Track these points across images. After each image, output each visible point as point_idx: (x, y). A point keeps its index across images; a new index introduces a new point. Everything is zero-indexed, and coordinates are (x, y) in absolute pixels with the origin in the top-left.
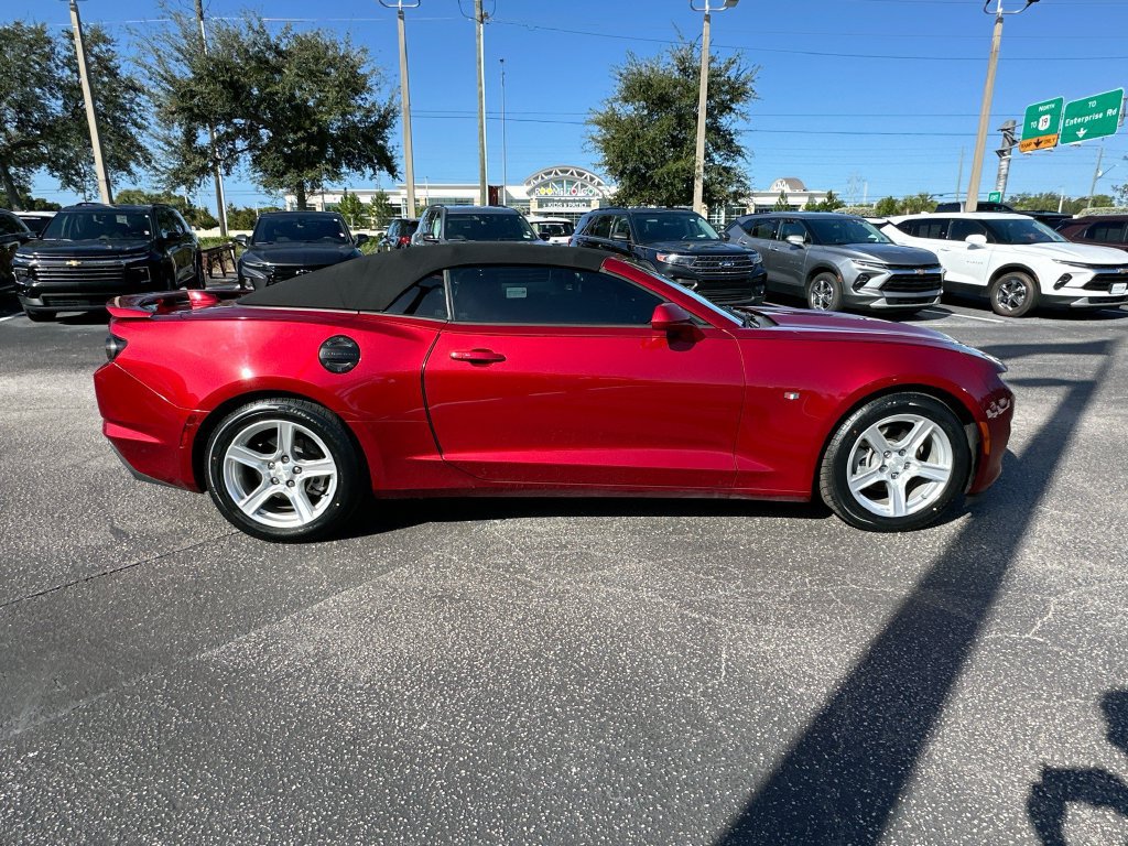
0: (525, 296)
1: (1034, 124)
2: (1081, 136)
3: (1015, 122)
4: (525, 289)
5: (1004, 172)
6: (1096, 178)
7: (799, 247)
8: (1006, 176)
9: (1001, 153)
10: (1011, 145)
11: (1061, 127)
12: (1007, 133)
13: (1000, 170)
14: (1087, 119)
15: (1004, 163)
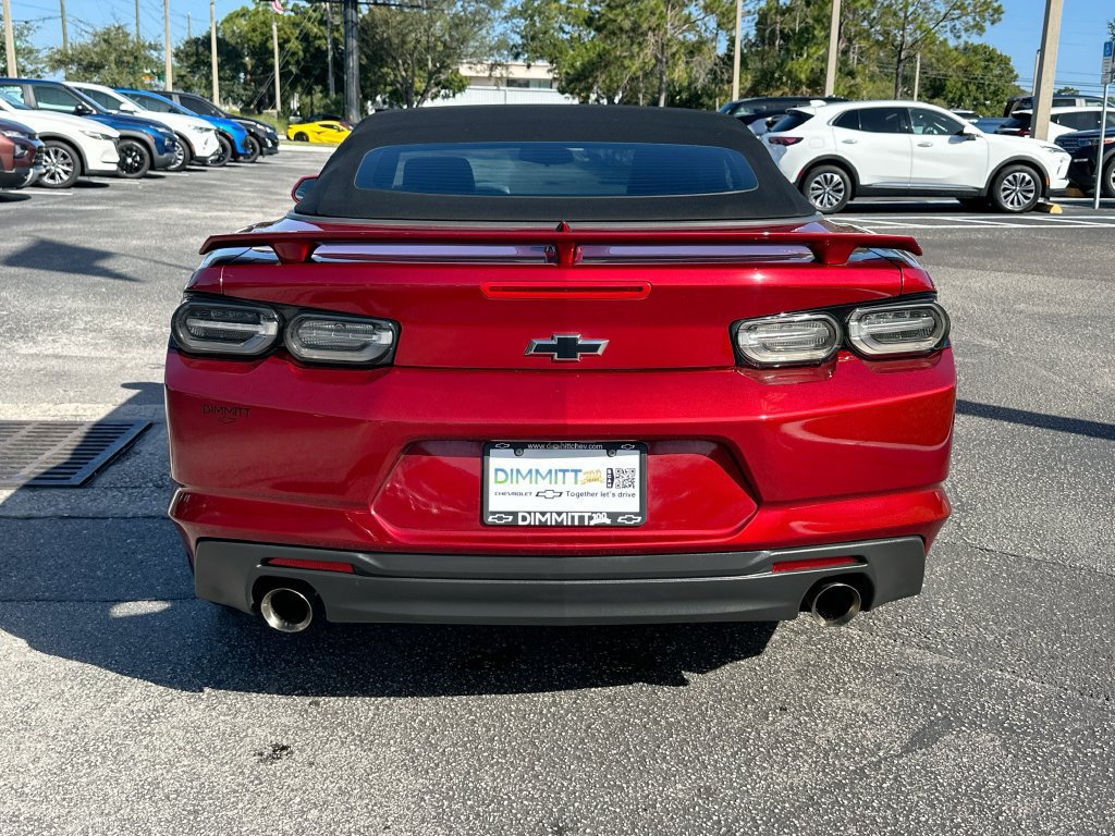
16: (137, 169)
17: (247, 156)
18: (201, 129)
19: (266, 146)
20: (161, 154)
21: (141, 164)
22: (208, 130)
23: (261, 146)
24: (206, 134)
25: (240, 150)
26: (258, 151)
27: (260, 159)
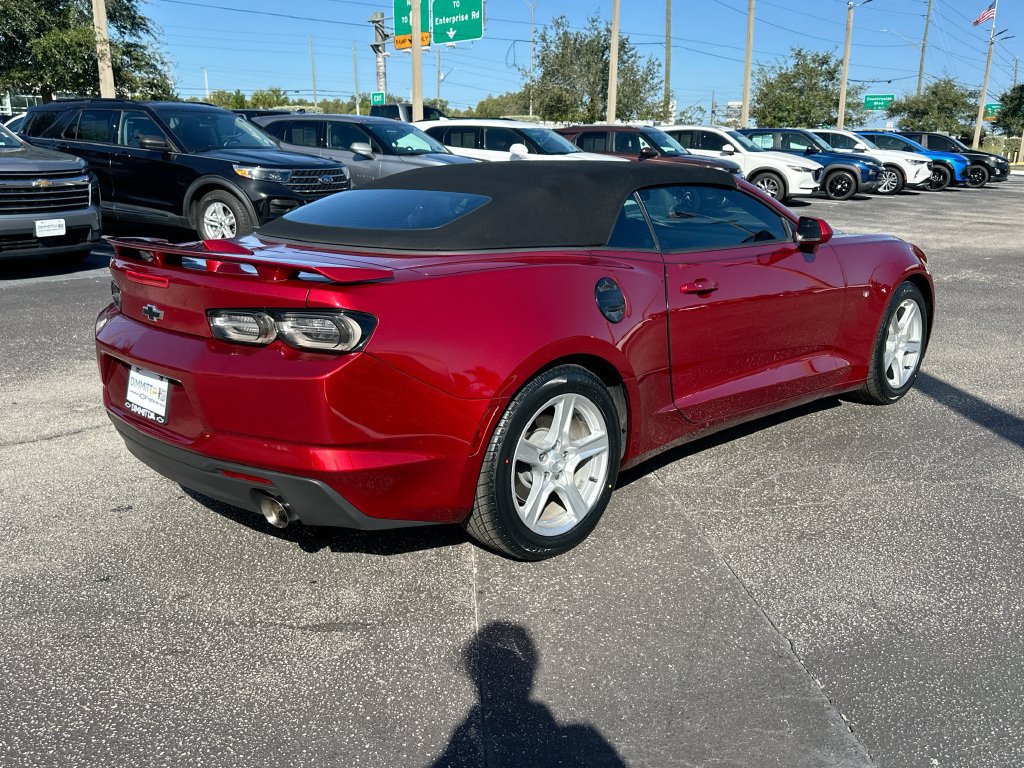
0: (62, 232)
1: (404, 19)
2: (451, 37)
3: (383, 15)
4: (63, 221)
5: (382, 69)
6: (440, 81)
7: (366, 158)
8: (385, 74)
9: (376, 48)
10: (384, 39)
11: (431, 24)
12: (378, 25)
13: (378, 67)
14: (454, 19)
15: (380, 59)
16: (844, 193)
17: (974, 182)
18: (916, 161)
19: (994, 173)
20: (864, 181)
21: (848, 189)
22: (923, 162)
23: (990, 174)
24: (919, 166)
25: (958, 178)
26: (987, 178)
27: (987, 184)
